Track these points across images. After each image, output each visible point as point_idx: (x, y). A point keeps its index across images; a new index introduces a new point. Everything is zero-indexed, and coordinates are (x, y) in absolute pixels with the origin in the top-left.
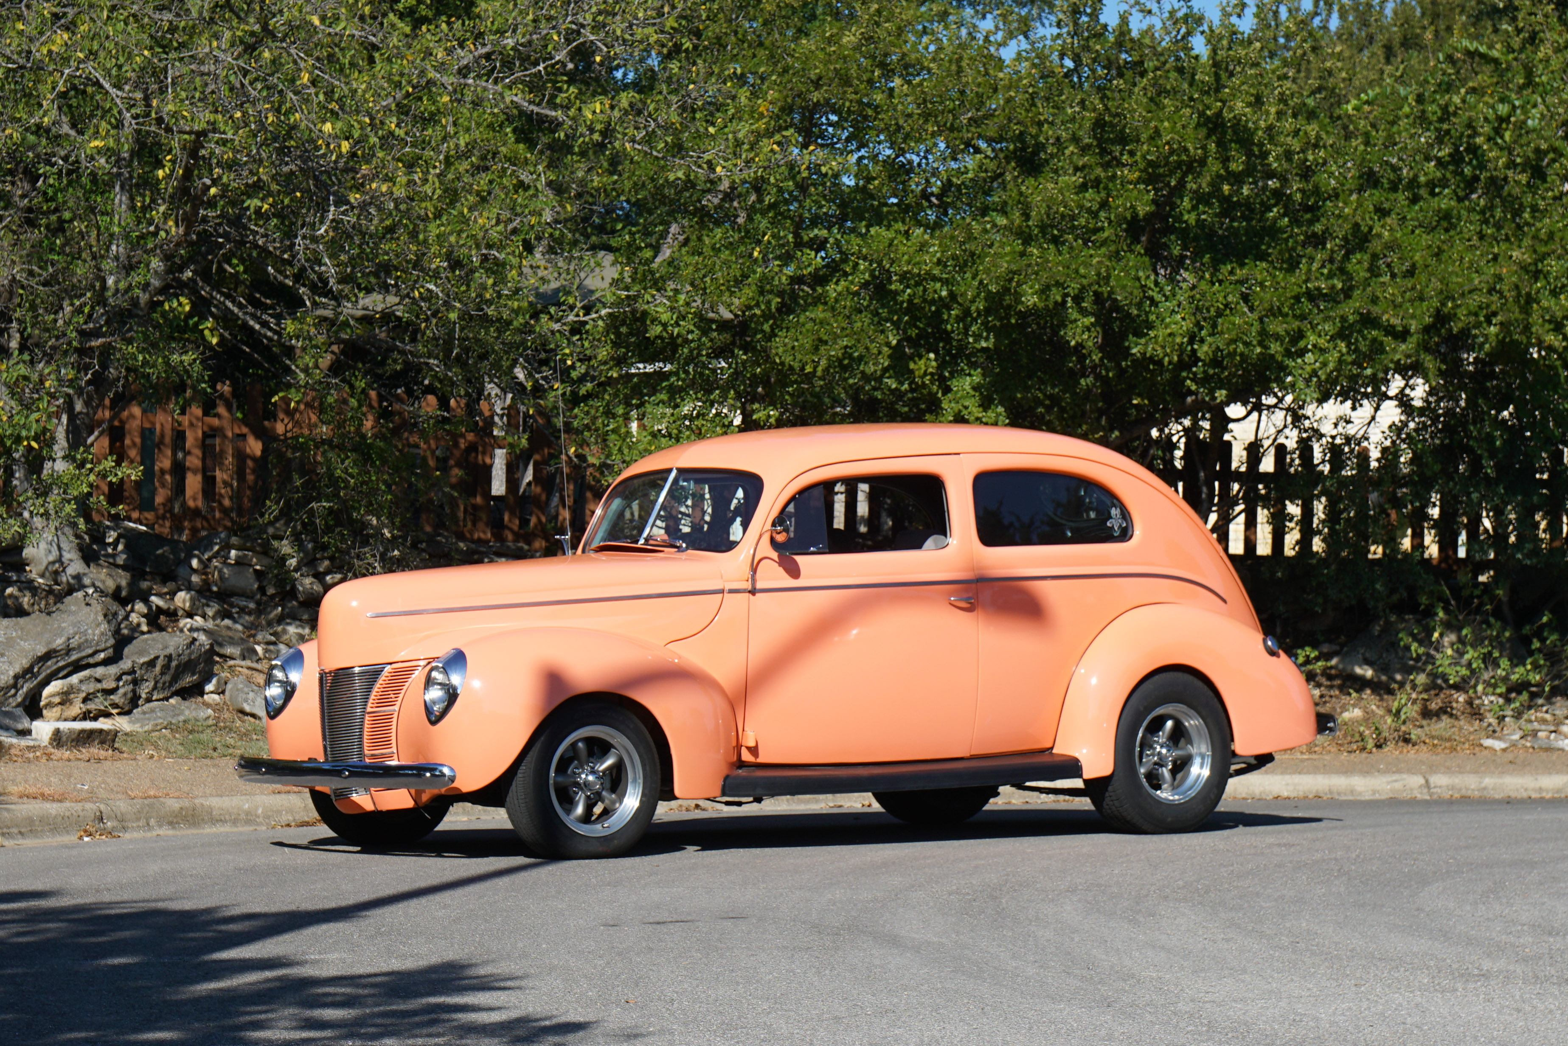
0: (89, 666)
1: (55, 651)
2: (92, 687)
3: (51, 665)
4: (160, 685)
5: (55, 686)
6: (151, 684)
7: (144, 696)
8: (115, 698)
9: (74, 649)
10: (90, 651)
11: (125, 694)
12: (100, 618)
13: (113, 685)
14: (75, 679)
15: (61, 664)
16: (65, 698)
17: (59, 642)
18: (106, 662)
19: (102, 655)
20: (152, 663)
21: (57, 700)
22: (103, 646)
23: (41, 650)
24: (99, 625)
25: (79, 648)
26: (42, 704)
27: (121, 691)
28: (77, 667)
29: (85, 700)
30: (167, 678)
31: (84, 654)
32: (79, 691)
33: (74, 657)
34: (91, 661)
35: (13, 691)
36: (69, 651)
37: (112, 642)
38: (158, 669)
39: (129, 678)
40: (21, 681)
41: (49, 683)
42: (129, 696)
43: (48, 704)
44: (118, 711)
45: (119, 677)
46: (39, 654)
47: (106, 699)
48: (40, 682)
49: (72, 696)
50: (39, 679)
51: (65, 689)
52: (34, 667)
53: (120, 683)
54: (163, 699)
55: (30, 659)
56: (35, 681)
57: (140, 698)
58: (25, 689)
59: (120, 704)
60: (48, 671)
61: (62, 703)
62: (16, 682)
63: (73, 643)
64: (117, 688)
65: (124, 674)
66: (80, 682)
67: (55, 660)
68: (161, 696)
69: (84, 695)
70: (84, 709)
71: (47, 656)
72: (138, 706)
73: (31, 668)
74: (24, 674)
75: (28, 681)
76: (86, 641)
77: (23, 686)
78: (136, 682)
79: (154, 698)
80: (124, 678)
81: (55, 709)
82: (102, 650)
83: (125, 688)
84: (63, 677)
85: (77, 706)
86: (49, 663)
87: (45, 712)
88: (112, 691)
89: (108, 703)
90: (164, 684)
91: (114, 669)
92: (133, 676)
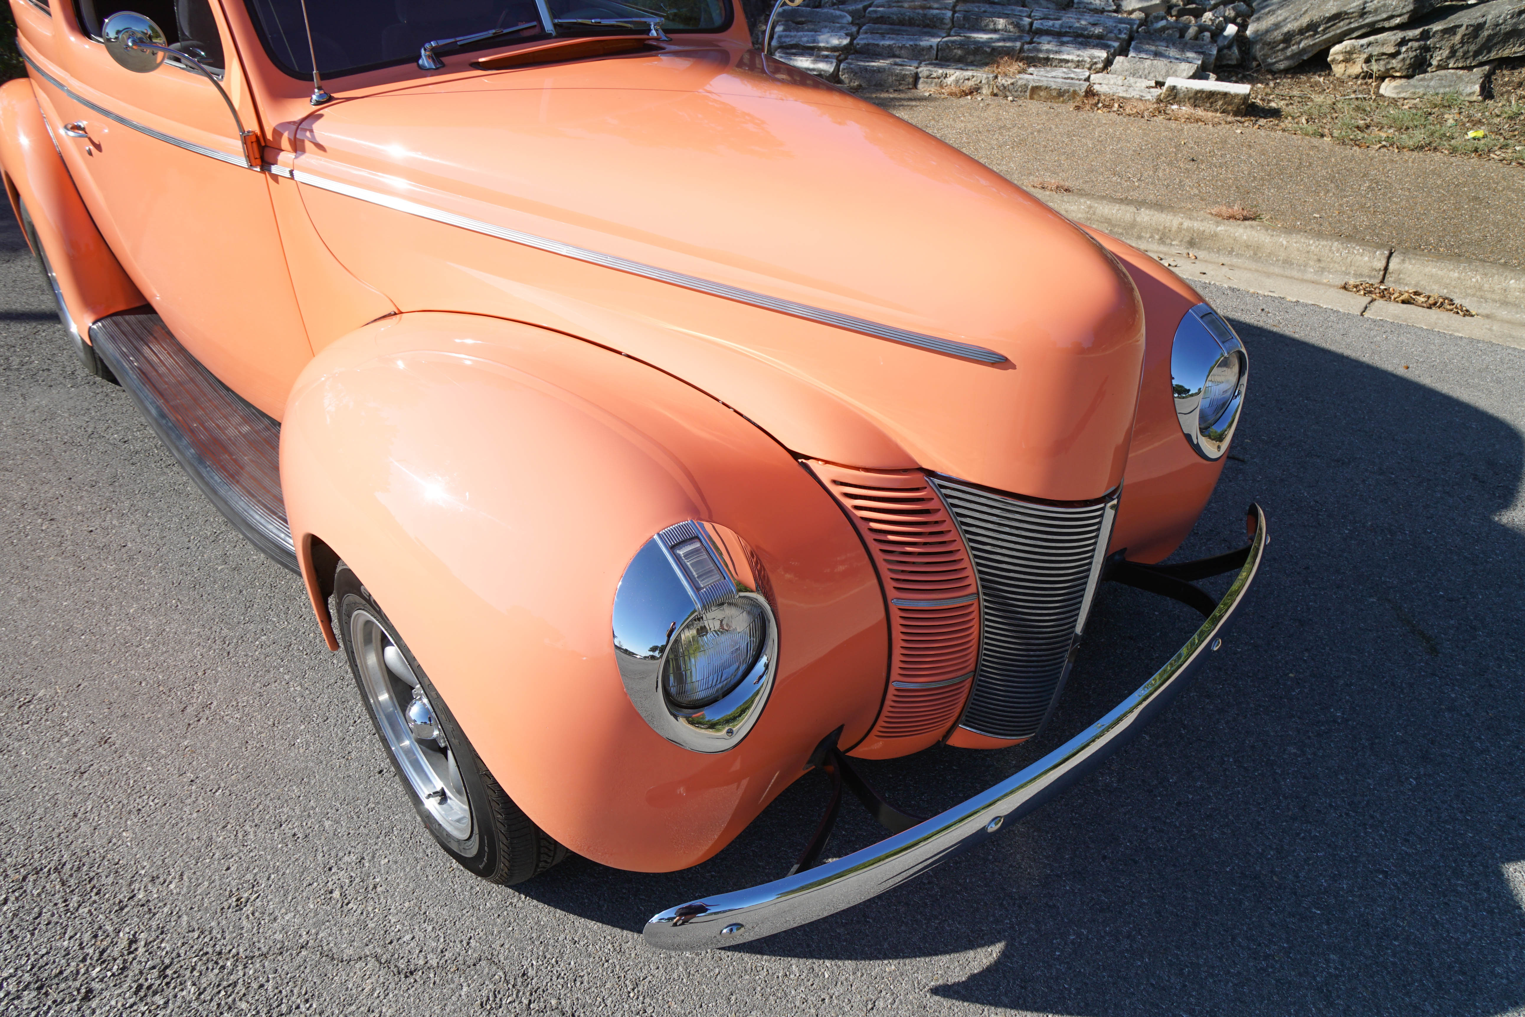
0: (1383, 30)
1: (1346, 13)
2: (1375, 50)
3: (1342, 26)
4: (1460, 53)
5: (1347, 44)
6: (1446, 53)
7: (1434, 62)
8: (1395, 63)
9: (1370, 12)
10: (1384, 16)
11: (1404, 60)
13: (1392, 50)
14: (1364, 41)
15: (1352, 26)
16: (1350, 57)
18: (1400, 27)
19: (1398, 21)
20: (1451, 31)
21: (1340, 57)
22: (1400, 12)
23: (1334, 11)
25: (1375, 12)
26: (1329, 59)
27: (1401, 57)
28: (1373, 30)
29: (1368, 61)
30: (1471, 48)
31: (1379, 18)
32: (1362, 53)
33: (1369, 19)
34: (1387, 25)
35: (1281, 46)
36: (1363, 13)
37: (1412, 8)
38: (1458, 38)
39: (1416, 44)
41: (1340, 41)
42: (1408, 62)
43: (1333, 61)
44: (1398, 74)
45: (1403, 42)
46: (1327, 15)
47: (1388, 63)
48: (1328, 40)
49: (1355, 56)
50: (1325, 37)
51: (1348, 49)
52: (1319, 26)
53: (1404, 49)
54: (1462, 68)
55: (1316, 18)
56: (1319, 38)
57: (1430, 65)
58: (1301, 46)
59: (1398, 68)
60: (1338, 31)
61: (1346, 61)
62: (1288, 38)
63: (1370, 6)
64: (1398, 53)
65: (1410, 40)
66: (1369, 44)
67: (1347, 21)
68: (1460, 65)
69: (1365, 56)
70: (1365, 69)
71: (1338, 17)
72: (1425, 72)
73: (1312, 27)
74: (1302, 31)
75: (1307, 38)
76: (1384, 5)
77: (1299, 43)
78: (1426, 49)
79: (1450, 66)
80: (1410, 44)
81: (1340, 66)
82: (1399, 16)
83: (1408, 53)
84: (1357, 38)
85: (1360, 66)
86: (1342, 24)
87: (1333, 66)
88: (1393, 55)
89: (1389, 66)
90: (1466, 53)
91: (1400, 35)
92: (1422, 43)
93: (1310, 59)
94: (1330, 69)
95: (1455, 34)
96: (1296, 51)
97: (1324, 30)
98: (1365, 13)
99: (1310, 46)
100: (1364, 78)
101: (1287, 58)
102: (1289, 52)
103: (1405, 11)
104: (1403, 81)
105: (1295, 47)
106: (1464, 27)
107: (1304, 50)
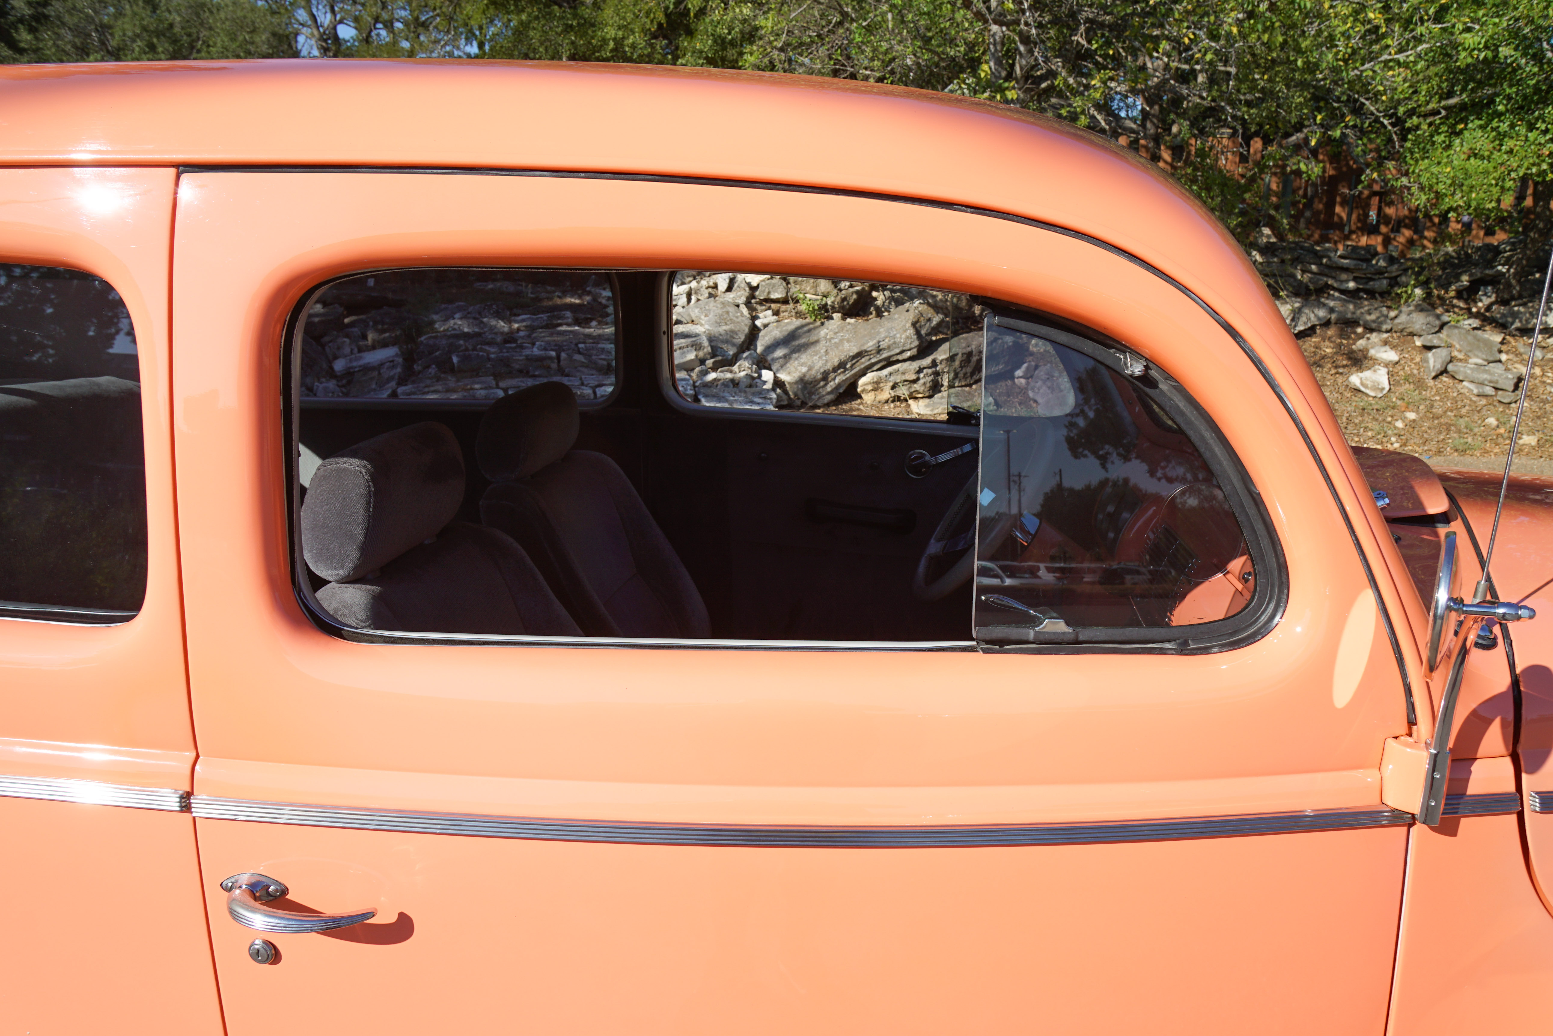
0: (898, 362)
1: (866, 351)
2: (898, 378)
3: (864, 362)
4: (961, 375)
5: (870, 377)
6: (952, 375)
7: (945, 383)
8: (917, 386)
9: (884, 349)
10: (897, 351)
11: (924, 384)
12: (909, 325)
13: (913, 377)
14: (885, 372)
15: (873, 361)
16: (877, 386)
17: (870, 345)
18: (912, 359)
19: (908, 354)
20: (952, 358)
21: (870, 387)
22: (908, 347)
23: (855, 350)
24: (906, 330)
25: (889, 348)
26: (859, 390)
27: (921, 381)
28: (889, 363)
29: (893, 387)
30: (969, 370)
31: (893, 353)
32: (886, 381)
33: (885, 355)
34: (900, 357)
35: (822, 383)
36: (879, 351)
37: (916, 343)
39: (930, 371)
40: (832, 375)
41: (864, 374)
42: (928, 385)
43: (863, 391)
44: (920, 395)
45: (920, 370)
46: (851, 354)
47: (910, 387)
48: (855, 375)
49: (882, 385)
50: (853, 372)
51: (875, 380)
52: (846, 364)
53: (922, 375)
54: (966, 386)
55: (843, 358)
56: (849, 374)
57: (942, 385)
58: (837, 381)
59: (921, 391)
60: (862, 366)
61: (875, 390)
62: (825, 376)
63: (883, 345)
64: (918, 379)
65: (924, 368)
66: (891, 374)
67: (868, 358)
68: (963, 384)
69: (891, 384)
70: (893, 395)
71: (860, 355)
72: (940, 391)
73: (842, 365)
74: (835, 370)
75: (839, 374)
76: (895, 343)
77: (834, 379)
78: (937, 374)
79: (956, 385)
80: (925, 371)
81: (870, 394)
82: (909, 350)
83: (926, 379)
84: (877, 370)
85: (887, 392)
86: (863, 360)
87: (863, 395)
88: (914, 381)
89: (913, 390)
90: (965, 374)
91: (915, 365)
92: (934, 369)
93: (845, 392)
94: (860, 397)
95: (954, 361)
96: (834, 386)
97: (851, 366)
98: (881, 350)
99: (844, 381)
100: (893, 401)
101: (829, 393)
102: (829, 389)
103: (913, 346)
104: (927, 401)
105: (832, 383)
106: (960, 355)
107: (839, 386)
